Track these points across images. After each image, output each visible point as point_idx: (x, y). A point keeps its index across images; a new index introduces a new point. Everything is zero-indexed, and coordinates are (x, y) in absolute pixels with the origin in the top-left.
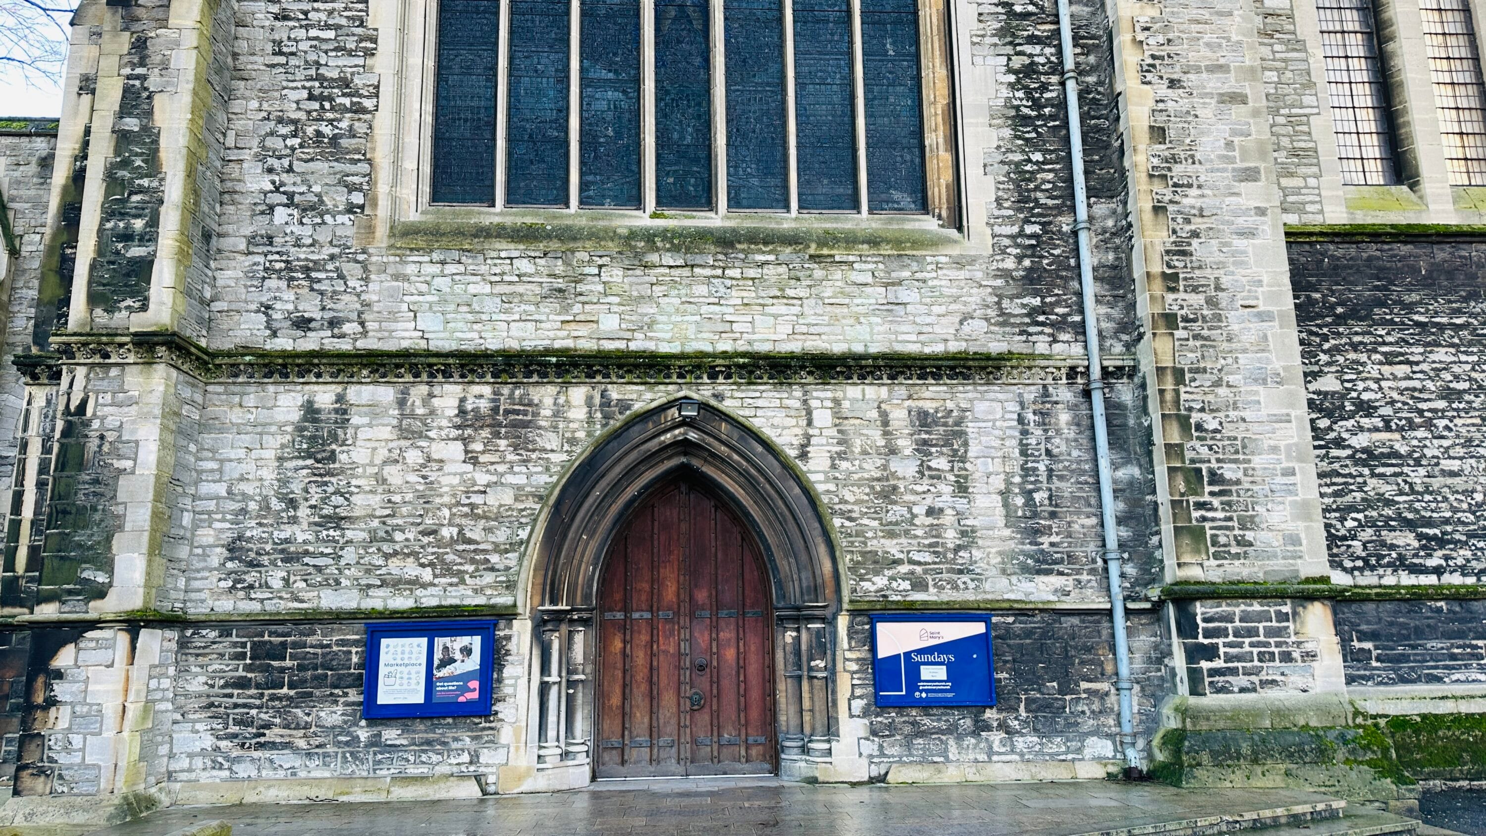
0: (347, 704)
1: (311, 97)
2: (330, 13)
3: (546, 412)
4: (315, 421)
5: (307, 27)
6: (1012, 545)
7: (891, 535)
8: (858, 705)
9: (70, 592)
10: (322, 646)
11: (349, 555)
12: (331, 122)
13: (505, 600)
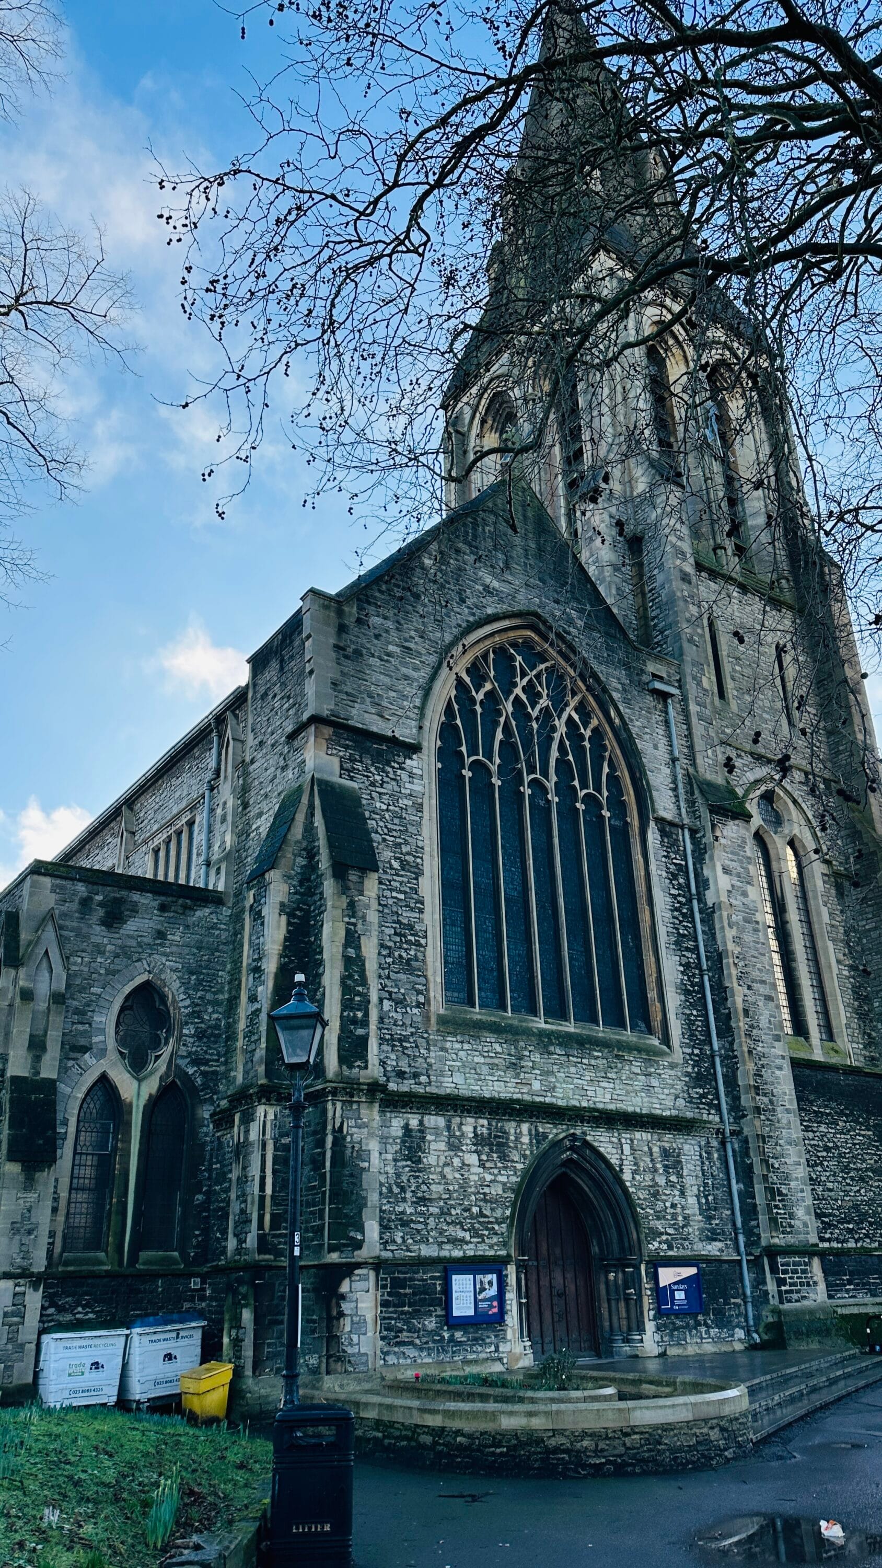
0: (437, 1316)
1: (396, 934)
2: (401, 883)
4: (410, 1136)
5: (391, 890)
8: (652, 1313)
9: (345, 1245)
10: (423, 1280)
11: (432, 1222)
12: (406, 950)
13: (503, 1253)
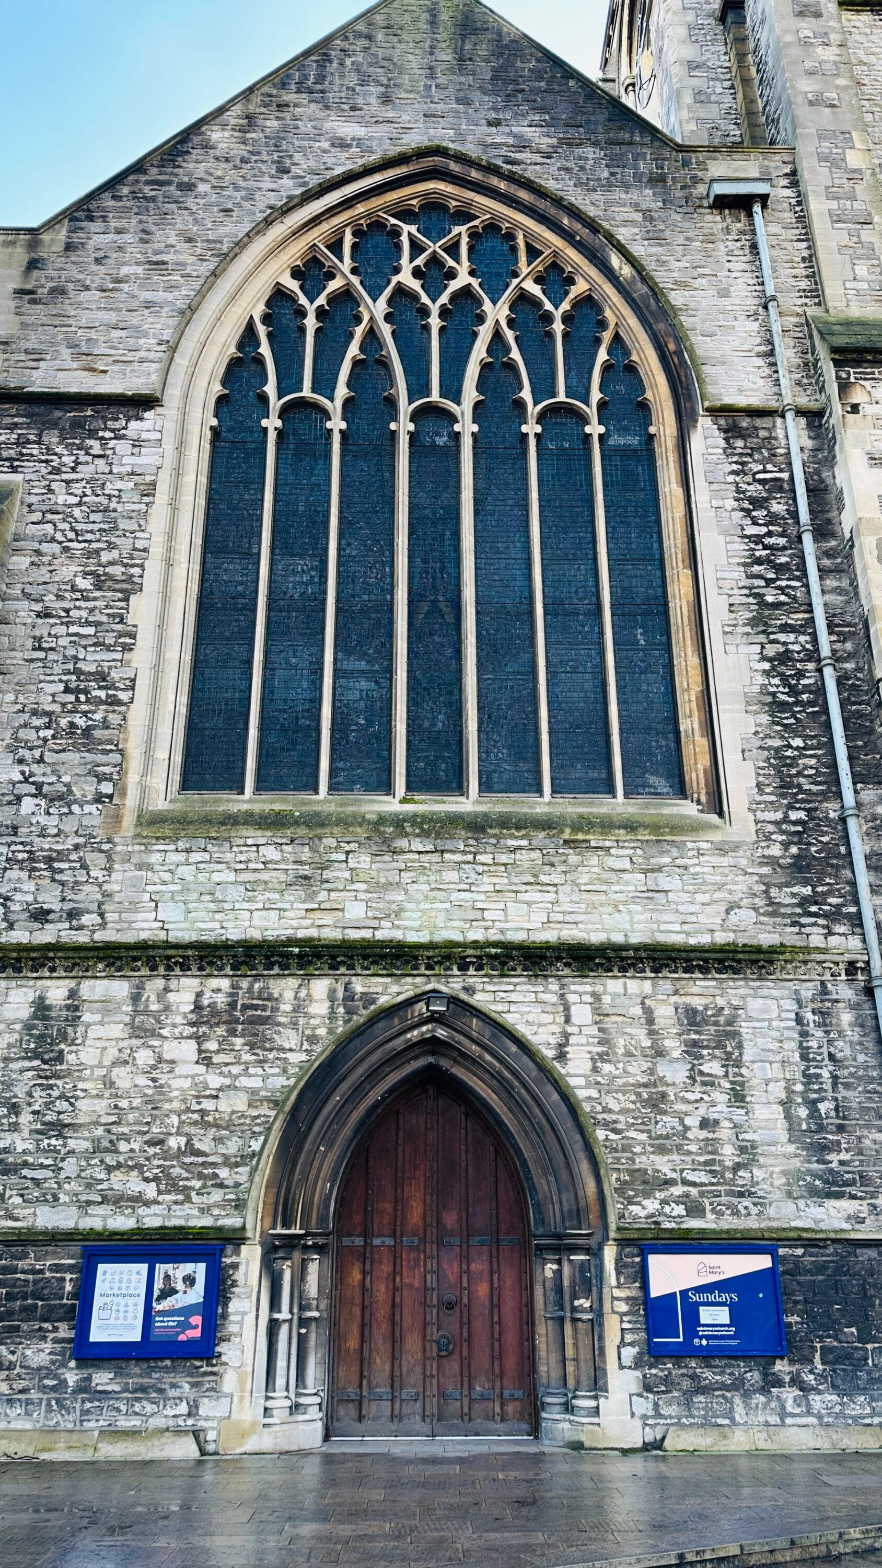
0: (56, 1341)
1: (67, 690)
2: (92, 610)
3: (286, 1007)
4: (45, 1018)
5: (68, 624)
6: (797, 1163)
7: (661, 1150)
8: (629, 1353)
10: (34, 1272)
11: (70, 1167)
12: (85, 714)
13: (233, 1221)
